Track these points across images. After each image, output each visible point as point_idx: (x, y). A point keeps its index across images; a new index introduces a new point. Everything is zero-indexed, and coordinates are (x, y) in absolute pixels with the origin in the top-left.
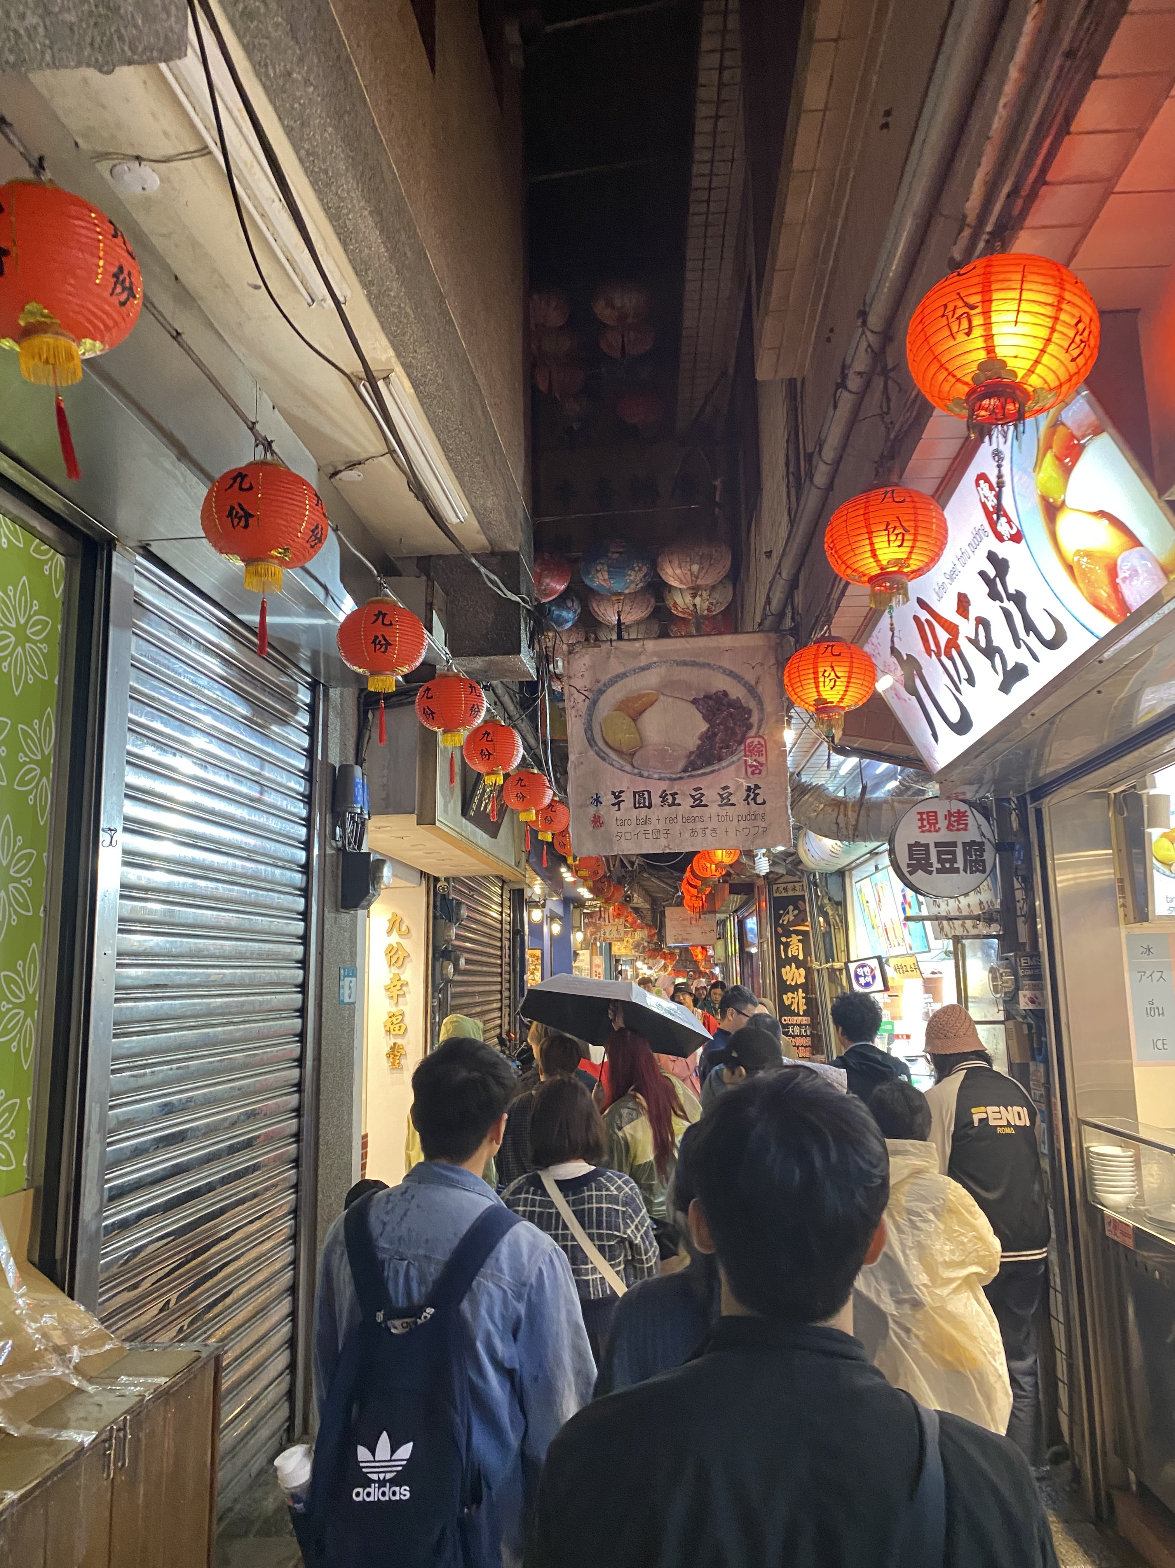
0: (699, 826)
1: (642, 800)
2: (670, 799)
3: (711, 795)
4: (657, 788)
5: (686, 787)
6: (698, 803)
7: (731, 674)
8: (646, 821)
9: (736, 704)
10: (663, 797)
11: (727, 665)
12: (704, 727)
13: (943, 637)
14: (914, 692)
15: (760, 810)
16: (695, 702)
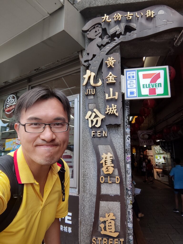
4: (145, 141)
5: (148, 141)
11: (150, 132)
12: (148, 137)
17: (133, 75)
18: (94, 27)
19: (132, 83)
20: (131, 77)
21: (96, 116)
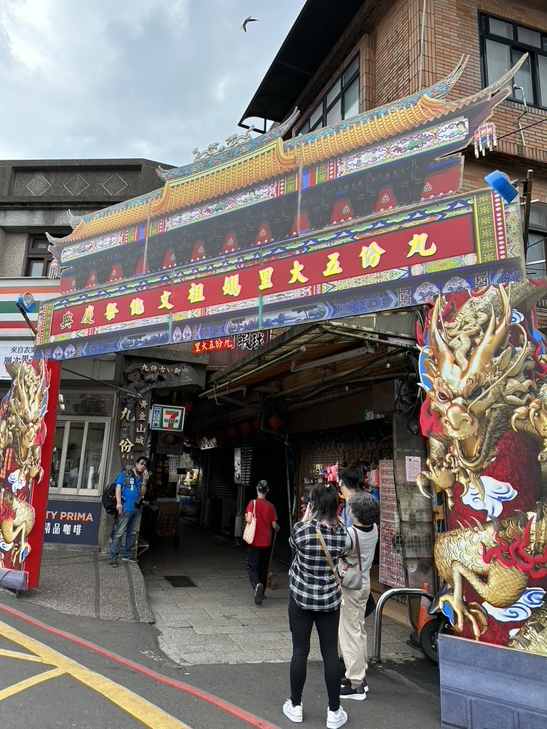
17: (159, 410)
18: (134, 371)
19: (157, 417)
21: (128, 444)
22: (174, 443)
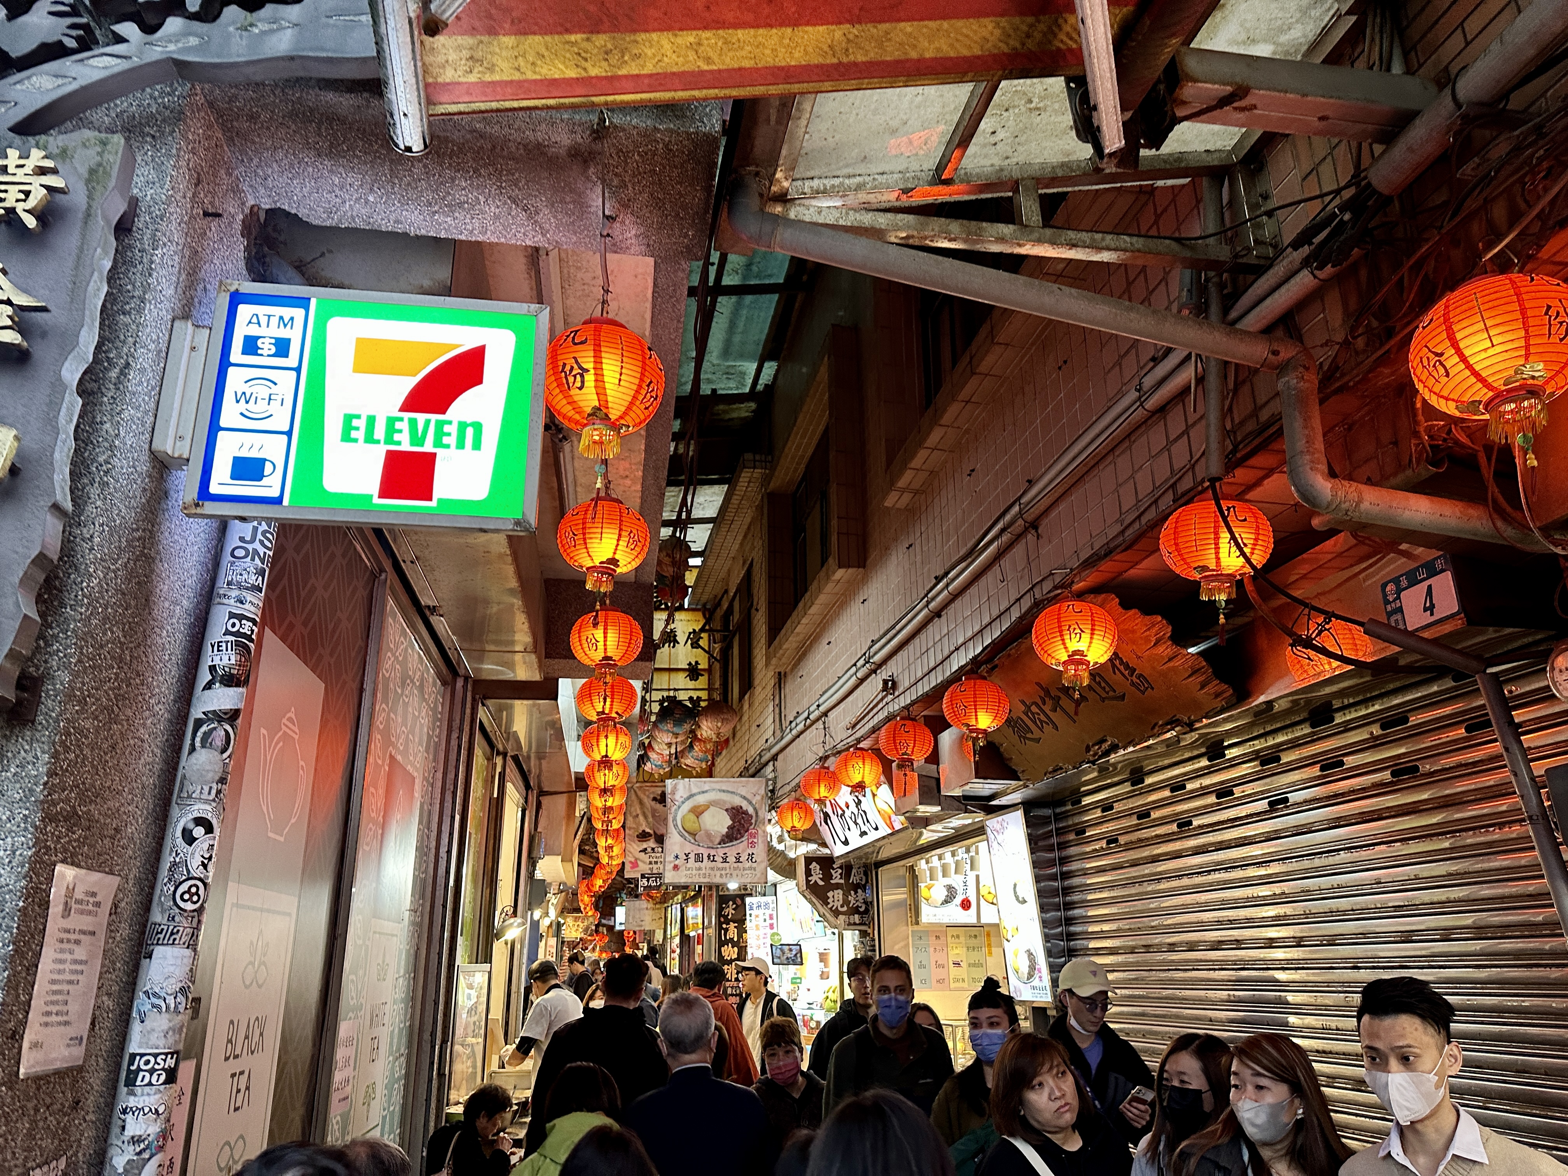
0: (723, 872)
1: (699, 858)
2: (712, 858)
3: (731, 859)
4: (705, 852)
5: (721, 852)
6: (725, 860)
7: (744, 798)
8: (700, 869)
9: (746, 813)
10: (709, 856)
11: (743, 793)
12: (730, 823)
13: (840, 812)
14: (827, 823)
15: (754, 865)
16: (727, 810)
17: (283, 333)
19: (262, 391)
20: (266, 347)
22: (731, 836)
